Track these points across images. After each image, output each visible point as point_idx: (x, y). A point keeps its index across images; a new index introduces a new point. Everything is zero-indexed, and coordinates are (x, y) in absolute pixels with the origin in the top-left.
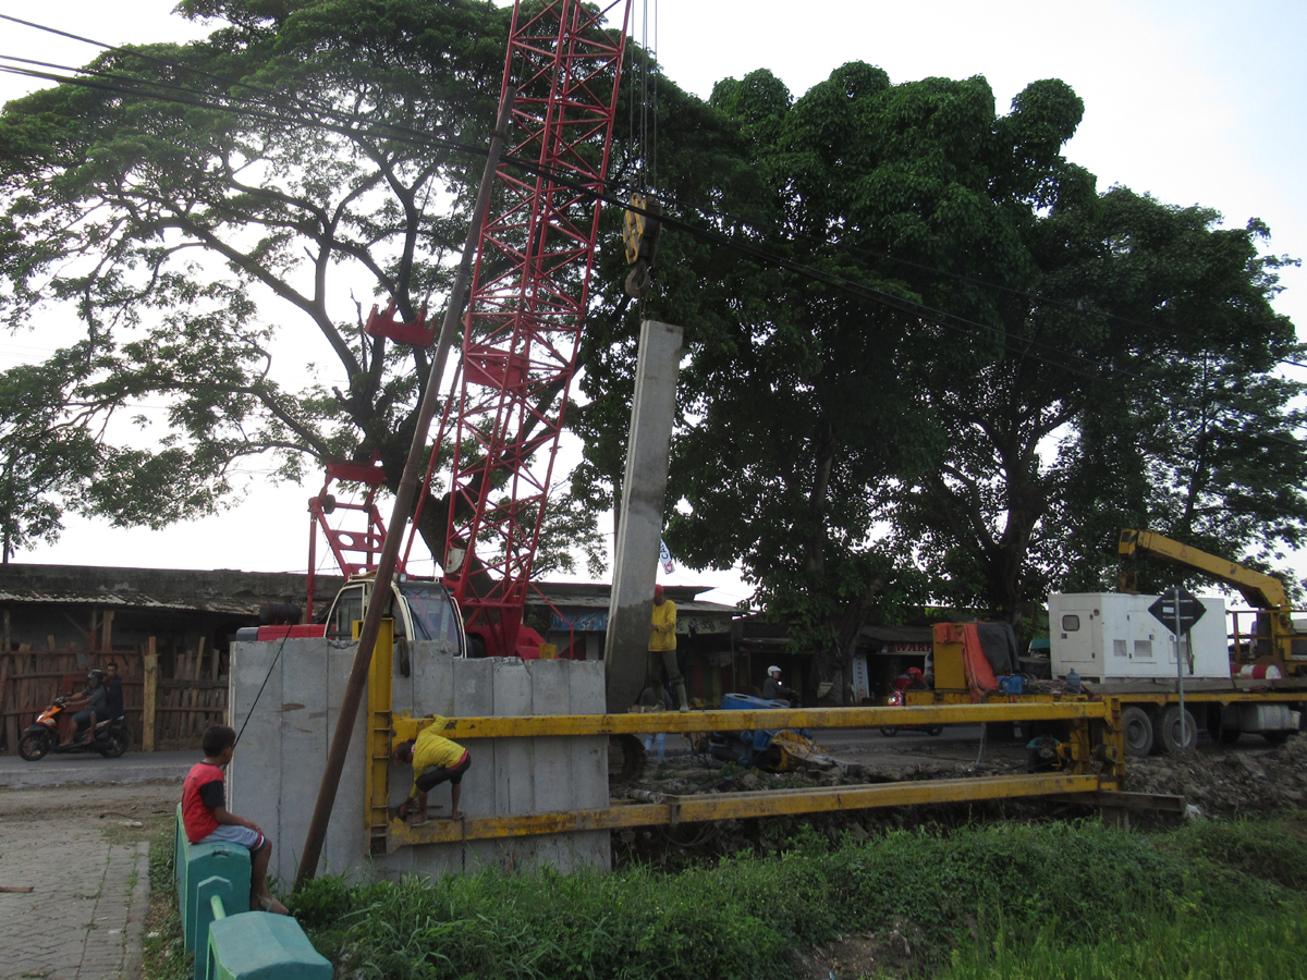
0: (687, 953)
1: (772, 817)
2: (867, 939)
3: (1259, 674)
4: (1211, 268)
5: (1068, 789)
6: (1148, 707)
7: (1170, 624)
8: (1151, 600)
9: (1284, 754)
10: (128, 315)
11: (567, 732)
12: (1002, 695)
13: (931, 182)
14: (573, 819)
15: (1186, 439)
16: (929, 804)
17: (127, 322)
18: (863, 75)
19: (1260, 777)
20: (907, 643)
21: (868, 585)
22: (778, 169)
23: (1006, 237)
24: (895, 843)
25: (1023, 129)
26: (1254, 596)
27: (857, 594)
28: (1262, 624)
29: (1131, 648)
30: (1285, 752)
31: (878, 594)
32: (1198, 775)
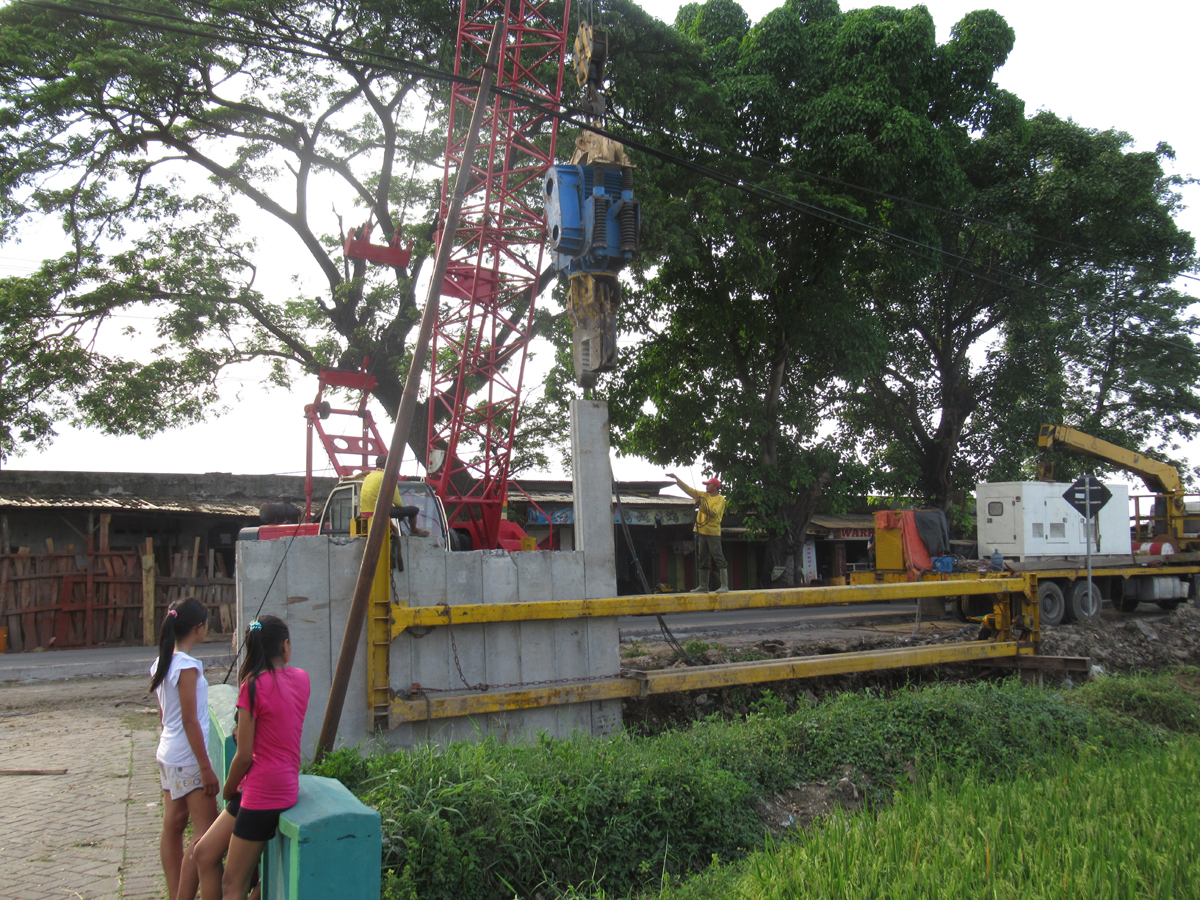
0: (667, 803)
1: (734, 686)
2: (822, 786)
3: (1156, 551)
4: (1122, 188)
5: (992, 654)
6: (1061, 582)
7: (1081, 509)
8: (1065, 487)
9: (1175, 619)
10: (112, 227)
11: (551, 616)
12: (935, 574)
13: (878, 105)
14: (557, 694)
15: (1098, 342)
16: (872, 671)
17: (112, 234)
18: (815, 2)
19: (1154, 640)
20: (851, 529)
21: (817, 478)
22: (736, 91)
23: (944, 158)
24: (843, 705)
25: (960, 57)
26: (1153, 483)
27: (807, 486)
28: (1160, 506)
29: (1047, 530)
31: (826, 486)
32: (1102, 640)
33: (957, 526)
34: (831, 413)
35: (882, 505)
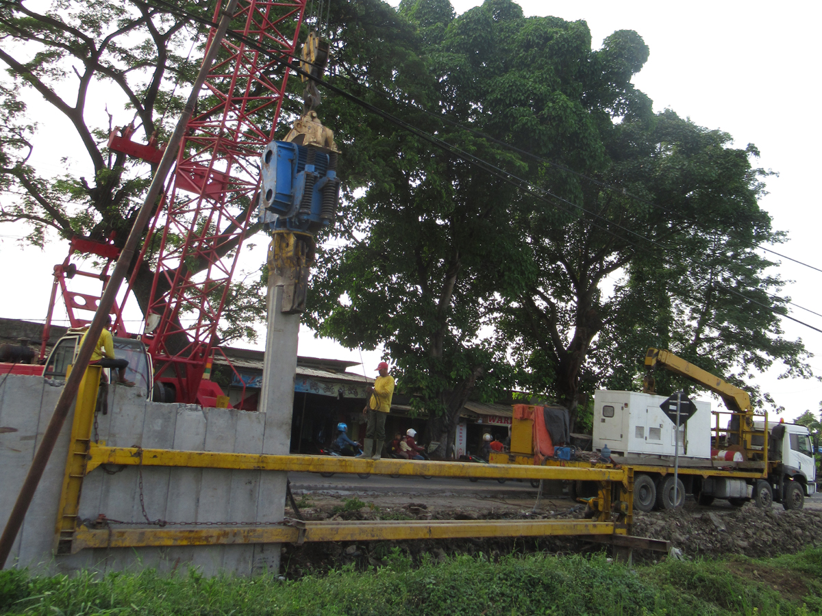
3: (729, 457)
4: (721, 173)
5: (593, 531)
6: (655, 476)
7: (673, 418)
8: (663, 399)
9: (739, 514)
11: (229, 466)
12: (556, 460)
13: (543, 88)
15: (699, 288)
18: (505, 5)
19: (722, 530)
20: (496, 416)
21: (473, 372)
22: (438, 63)
23: (590, 134)
24: (461, 564)
25: (608, 61)
26: (731, 403)
27: (464, 378)
28: (735, 421)
29: (646, 433)
30: (740, 514)
31: (479, 378)
32: (682, 527)
33: (580, 422)
34: (490, 320)
35: (524, 399)
